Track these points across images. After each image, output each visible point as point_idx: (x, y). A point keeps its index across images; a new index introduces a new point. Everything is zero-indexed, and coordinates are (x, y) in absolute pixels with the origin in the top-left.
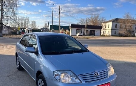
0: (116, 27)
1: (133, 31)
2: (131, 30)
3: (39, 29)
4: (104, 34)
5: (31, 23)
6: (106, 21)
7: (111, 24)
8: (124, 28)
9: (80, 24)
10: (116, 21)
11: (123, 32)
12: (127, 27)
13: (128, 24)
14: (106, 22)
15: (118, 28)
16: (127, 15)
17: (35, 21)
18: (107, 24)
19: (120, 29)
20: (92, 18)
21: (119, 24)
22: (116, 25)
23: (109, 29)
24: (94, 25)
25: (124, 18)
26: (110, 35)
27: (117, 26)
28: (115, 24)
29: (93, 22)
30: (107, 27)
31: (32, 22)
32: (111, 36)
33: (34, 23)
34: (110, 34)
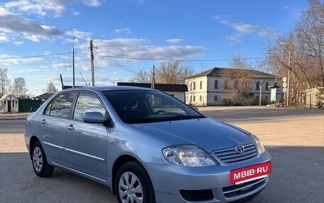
0: (216, 87)
1: (252, 94)
2: (248, 92)
3: (37, 97)
4: (193, 103)
5: (12, 83)
6: (194, 74)
7: (204, 80)
8: (232, 88)
9: (136, 81)
10: (214, 73)
11: (232, 96)
12: (240, 86)
13: (241, 80)
14: (194, 77)
15: (221, 89)
16: (237, 61)
17: (23, 79)
18: (197, 81)
19: (225, 91)
20: (164, 69)
21: (221, 81)
22: (216, 82)
23: (201, 91)
24: (169, 83)
25: (231, 67)
26: (206, 103)
27: (219, 85)
28: (214, 79)
29: (166, 76)
30: (198, 87)
31: (15, 80)
32: (207, 106)
33: (20, 82)
34: (205, 101)
